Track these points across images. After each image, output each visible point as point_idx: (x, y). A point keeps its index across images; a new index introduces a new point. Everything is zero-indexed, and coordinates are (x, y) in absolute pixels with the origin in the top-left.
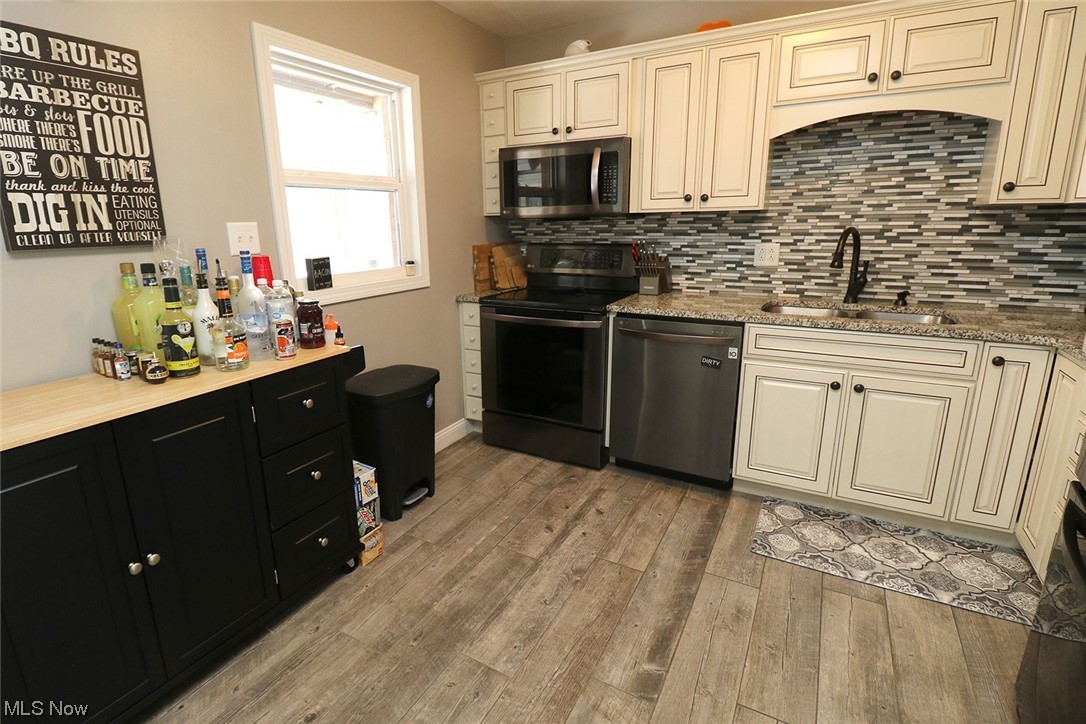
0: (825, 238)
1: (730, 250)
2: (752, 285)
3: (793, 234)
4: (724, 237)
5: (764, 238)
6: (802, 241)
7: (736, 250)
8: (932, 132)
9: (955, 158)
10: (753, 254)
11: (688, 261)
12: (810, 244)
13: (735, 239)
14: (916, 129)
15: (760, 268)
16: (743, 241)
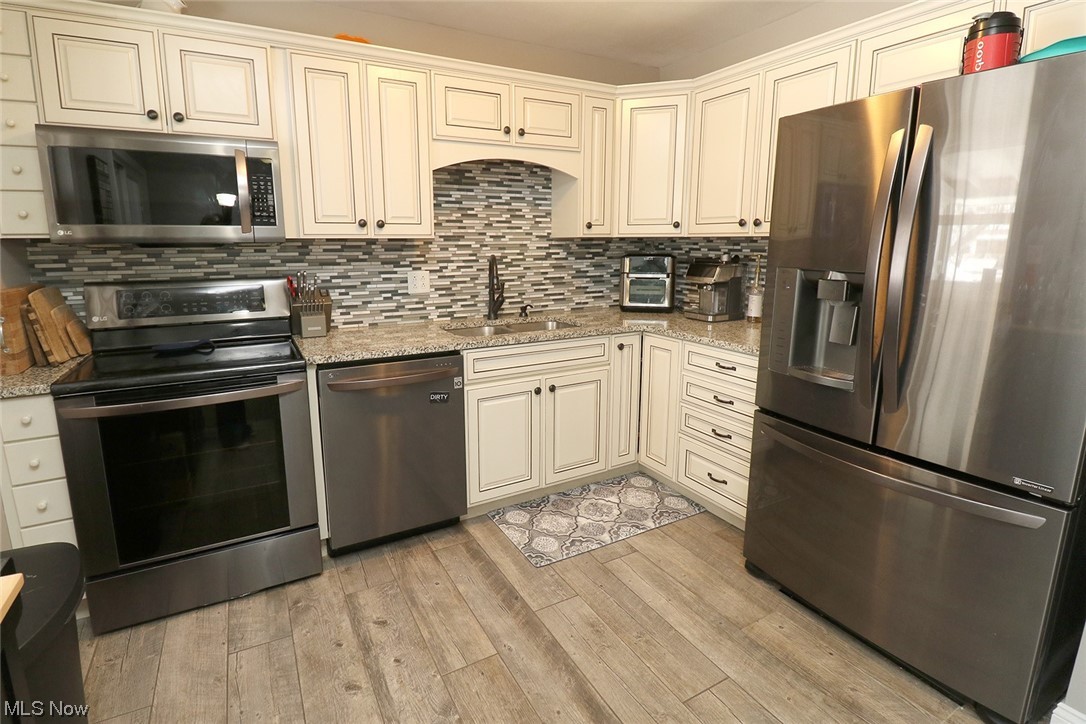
0: (463, 264)
1: (384, 279)
2: (409, 313)
3: (439, 262)
4: (377, 266)
5: (415, 266)
6: (446, 268)
7: (390, 279)
8: (522, 181)
9: (537, 202)
10: (406, 282)
11: (341, 294)
12: (453, 270)
13: (388, 268)
14: (512, 177)
15: (415, 296)
16: (395, 269)
